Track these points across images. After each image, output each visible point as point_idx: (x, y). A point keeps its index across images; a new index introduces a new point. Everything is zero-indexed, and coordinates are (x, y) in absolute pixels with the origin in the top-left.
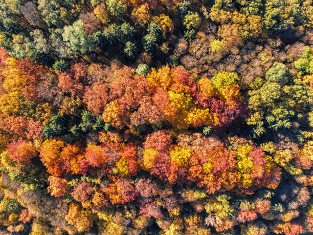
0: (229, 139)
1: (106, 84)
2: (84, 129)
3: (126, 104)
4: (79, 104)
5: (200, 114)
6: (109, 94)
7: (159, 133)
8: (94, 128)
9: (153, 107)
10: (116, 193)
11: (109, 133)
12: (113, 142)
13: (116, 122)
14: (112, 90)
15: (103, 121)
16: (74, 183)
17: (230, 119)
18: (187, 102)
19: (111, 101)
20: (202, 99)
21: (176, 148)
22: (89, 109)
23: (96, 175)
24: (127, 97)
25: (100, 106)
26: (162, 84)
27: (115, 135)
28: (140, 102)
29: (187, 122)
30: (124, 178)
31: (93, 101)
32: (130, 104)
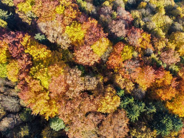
0: (30, 22)
1: (98, 133)
2: (143, 104)
3: (92, 101)
4: (135, 131)
5: (35, 51)
6: (101, 122)
7: (80, 61)
8: (133, 99)
9: (69, 82)
10: (143, 40)
11: (122, 87)
12: (123, 78)
13: (111, 92)
14: (96, 123)
15: (121, 100)
16: (174, 67)
17: (15, 34)
18: (37, 67)
19: (103, 114)
20: (23, 62)
21: (74, 40)
22: (128, 120)
23: (152, 62)
24: (86, 106)
25: (116, 116)
26: (48, 98)
27: (118, 82)
28: (77, 94)
29: (51, 53)
30: (131, 45)
31: (120, 124)
32: (88, 99)
